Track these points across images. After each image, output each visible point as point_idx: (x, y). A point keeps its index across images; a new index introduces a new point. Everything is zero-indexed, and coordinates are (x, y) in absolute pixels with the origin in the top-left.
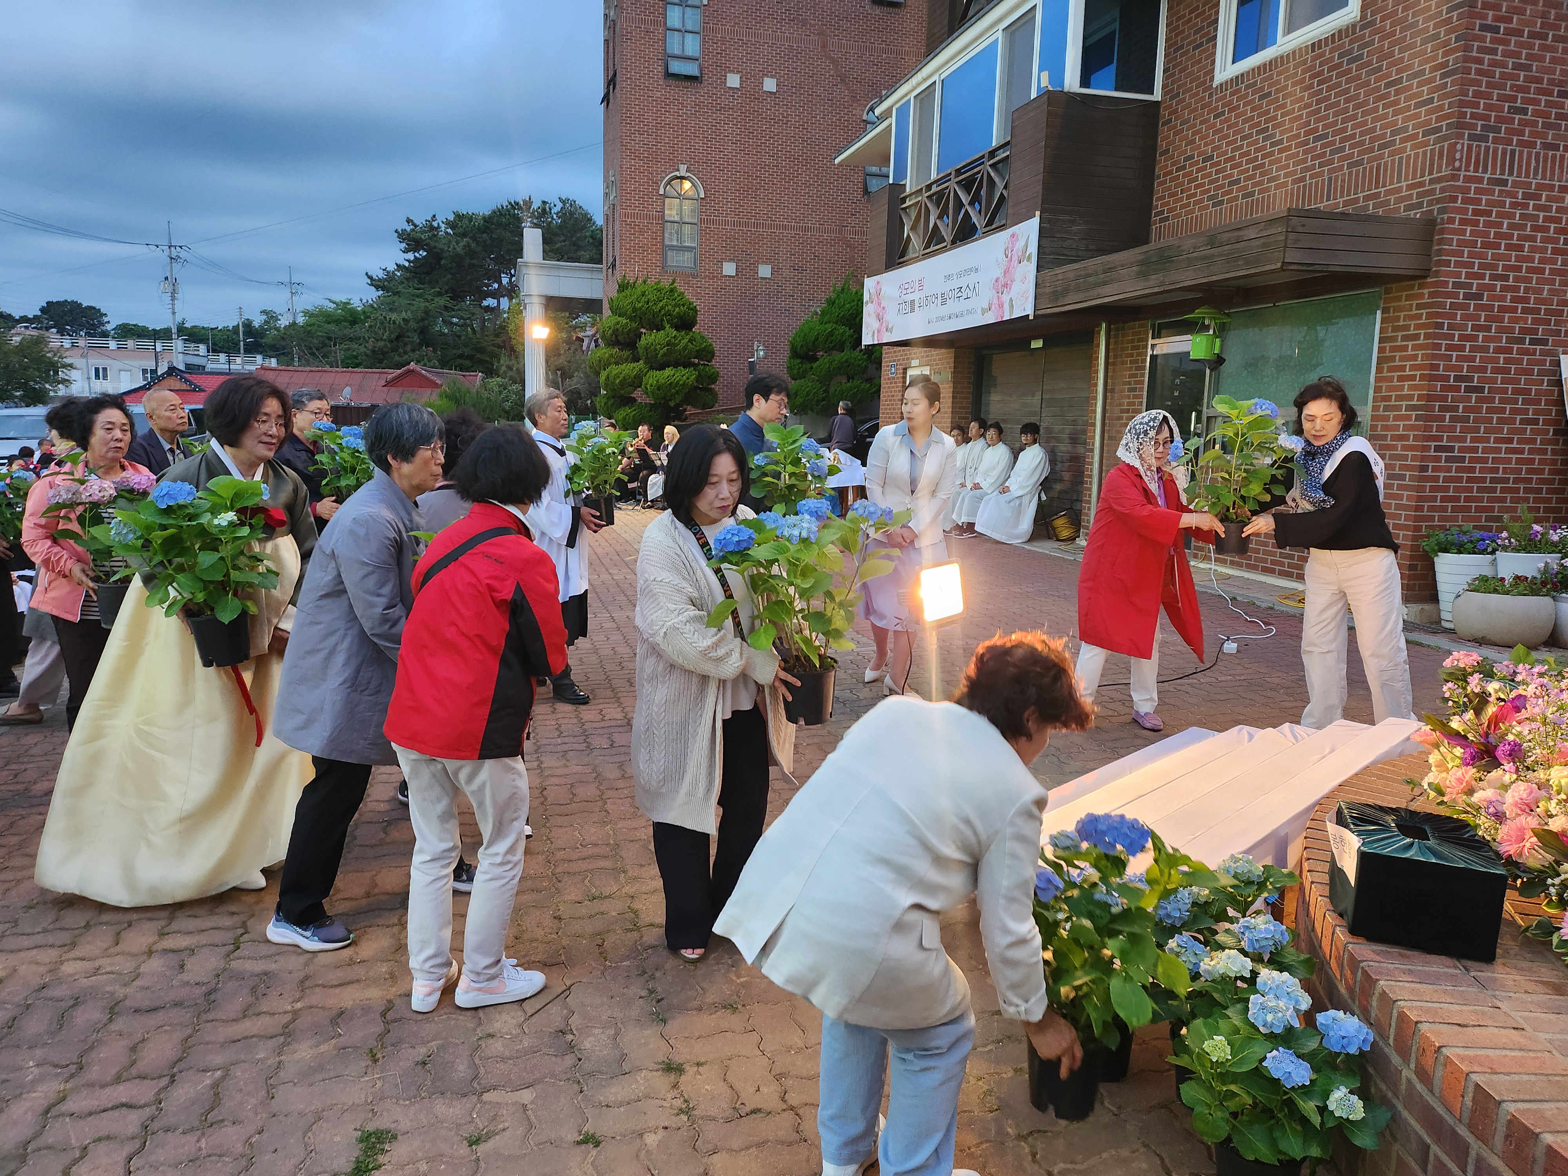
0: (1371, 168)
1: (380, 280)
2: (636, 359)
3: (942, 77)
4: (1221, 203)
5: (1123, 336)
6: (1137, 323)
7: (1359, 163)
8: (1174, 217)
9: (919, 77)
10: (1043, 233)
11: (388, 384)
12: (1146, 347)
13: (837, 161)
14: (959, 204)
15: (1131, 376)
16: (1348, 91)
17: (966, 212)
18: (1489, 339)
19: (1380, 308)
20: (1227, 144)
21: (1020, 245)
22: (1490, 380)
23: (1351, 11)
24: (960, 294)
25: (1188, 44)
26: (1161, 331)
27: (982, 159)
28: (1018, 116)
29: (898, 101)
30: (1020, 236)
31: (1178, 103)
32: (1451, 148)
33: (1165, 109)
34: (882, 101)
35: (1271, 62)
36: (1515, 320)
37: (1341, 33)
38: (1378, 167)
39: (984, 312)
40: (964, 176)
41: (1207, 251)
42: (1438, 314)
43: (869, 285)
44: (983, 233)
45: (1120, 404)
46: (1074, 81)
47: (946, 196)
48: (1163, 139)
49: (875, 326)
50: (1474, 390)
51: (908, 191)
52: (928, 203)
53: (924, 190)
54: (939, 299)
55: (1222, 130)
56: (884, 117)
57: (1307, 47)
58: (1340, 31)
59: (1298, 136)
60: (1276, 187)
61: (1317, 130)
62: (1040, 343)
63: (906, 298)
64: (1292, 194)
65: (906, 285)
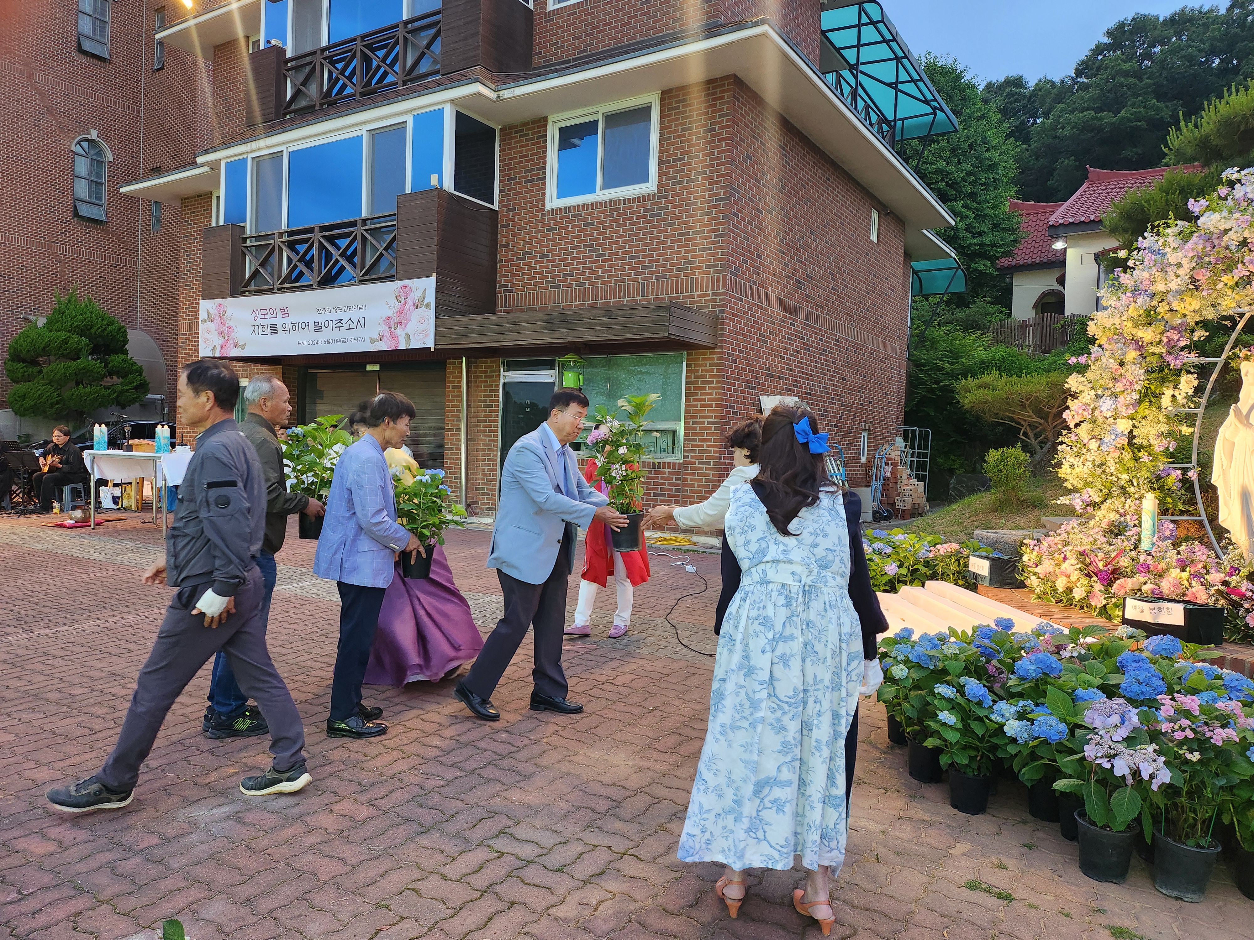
0: (672, 281)
3: (290, 150)
4: (559, 286)
5: (476, 367)
6: (489, 360)
8: (517, 291)
10: (439, 290)
12: (499, 376)
13: (122, 190)
16: (652, 233)
17: (337, 261)
18: (739, 385)
19: (684, 364)
20: (560, 249)
21: (416, 296)
22: (740, 408)
23: (651, 186)
24: (339, 325)
25: (520, 178)
26: (510, 367)
27: (354, 224)
28: (404, 200)
29: (229, 157)
30: (414, 289)
31: (514, 215)
32: (724, 278)
33: (503, 216)
34: (206, 152)
35: (592, 204)
36: (746, 376)
37: (644, 198)
38: (677, 281)
39: (372, 341)
40: (331, 233)
41: (606, 320)
42: (722, 370)
43: (206, 306)
44: (361, 281)
45: (477, 416)
46: (449, 184)
47: (307, 245)
48: (502, 237)
49: (218, 341)
50: (735, 413)
51: (248, 232)
52: (284, 248)
53: (276, 236)
54: (312, 327)
55: (555, 239)
56: (202, 165)
57: (620, 200)
58: (644, 196)
59: (617, 253)
60: (602, 283)
61: (631, 252)
62: (377, 368)
63: (263, 322)
64: (615, 289)
65: (264, 312)
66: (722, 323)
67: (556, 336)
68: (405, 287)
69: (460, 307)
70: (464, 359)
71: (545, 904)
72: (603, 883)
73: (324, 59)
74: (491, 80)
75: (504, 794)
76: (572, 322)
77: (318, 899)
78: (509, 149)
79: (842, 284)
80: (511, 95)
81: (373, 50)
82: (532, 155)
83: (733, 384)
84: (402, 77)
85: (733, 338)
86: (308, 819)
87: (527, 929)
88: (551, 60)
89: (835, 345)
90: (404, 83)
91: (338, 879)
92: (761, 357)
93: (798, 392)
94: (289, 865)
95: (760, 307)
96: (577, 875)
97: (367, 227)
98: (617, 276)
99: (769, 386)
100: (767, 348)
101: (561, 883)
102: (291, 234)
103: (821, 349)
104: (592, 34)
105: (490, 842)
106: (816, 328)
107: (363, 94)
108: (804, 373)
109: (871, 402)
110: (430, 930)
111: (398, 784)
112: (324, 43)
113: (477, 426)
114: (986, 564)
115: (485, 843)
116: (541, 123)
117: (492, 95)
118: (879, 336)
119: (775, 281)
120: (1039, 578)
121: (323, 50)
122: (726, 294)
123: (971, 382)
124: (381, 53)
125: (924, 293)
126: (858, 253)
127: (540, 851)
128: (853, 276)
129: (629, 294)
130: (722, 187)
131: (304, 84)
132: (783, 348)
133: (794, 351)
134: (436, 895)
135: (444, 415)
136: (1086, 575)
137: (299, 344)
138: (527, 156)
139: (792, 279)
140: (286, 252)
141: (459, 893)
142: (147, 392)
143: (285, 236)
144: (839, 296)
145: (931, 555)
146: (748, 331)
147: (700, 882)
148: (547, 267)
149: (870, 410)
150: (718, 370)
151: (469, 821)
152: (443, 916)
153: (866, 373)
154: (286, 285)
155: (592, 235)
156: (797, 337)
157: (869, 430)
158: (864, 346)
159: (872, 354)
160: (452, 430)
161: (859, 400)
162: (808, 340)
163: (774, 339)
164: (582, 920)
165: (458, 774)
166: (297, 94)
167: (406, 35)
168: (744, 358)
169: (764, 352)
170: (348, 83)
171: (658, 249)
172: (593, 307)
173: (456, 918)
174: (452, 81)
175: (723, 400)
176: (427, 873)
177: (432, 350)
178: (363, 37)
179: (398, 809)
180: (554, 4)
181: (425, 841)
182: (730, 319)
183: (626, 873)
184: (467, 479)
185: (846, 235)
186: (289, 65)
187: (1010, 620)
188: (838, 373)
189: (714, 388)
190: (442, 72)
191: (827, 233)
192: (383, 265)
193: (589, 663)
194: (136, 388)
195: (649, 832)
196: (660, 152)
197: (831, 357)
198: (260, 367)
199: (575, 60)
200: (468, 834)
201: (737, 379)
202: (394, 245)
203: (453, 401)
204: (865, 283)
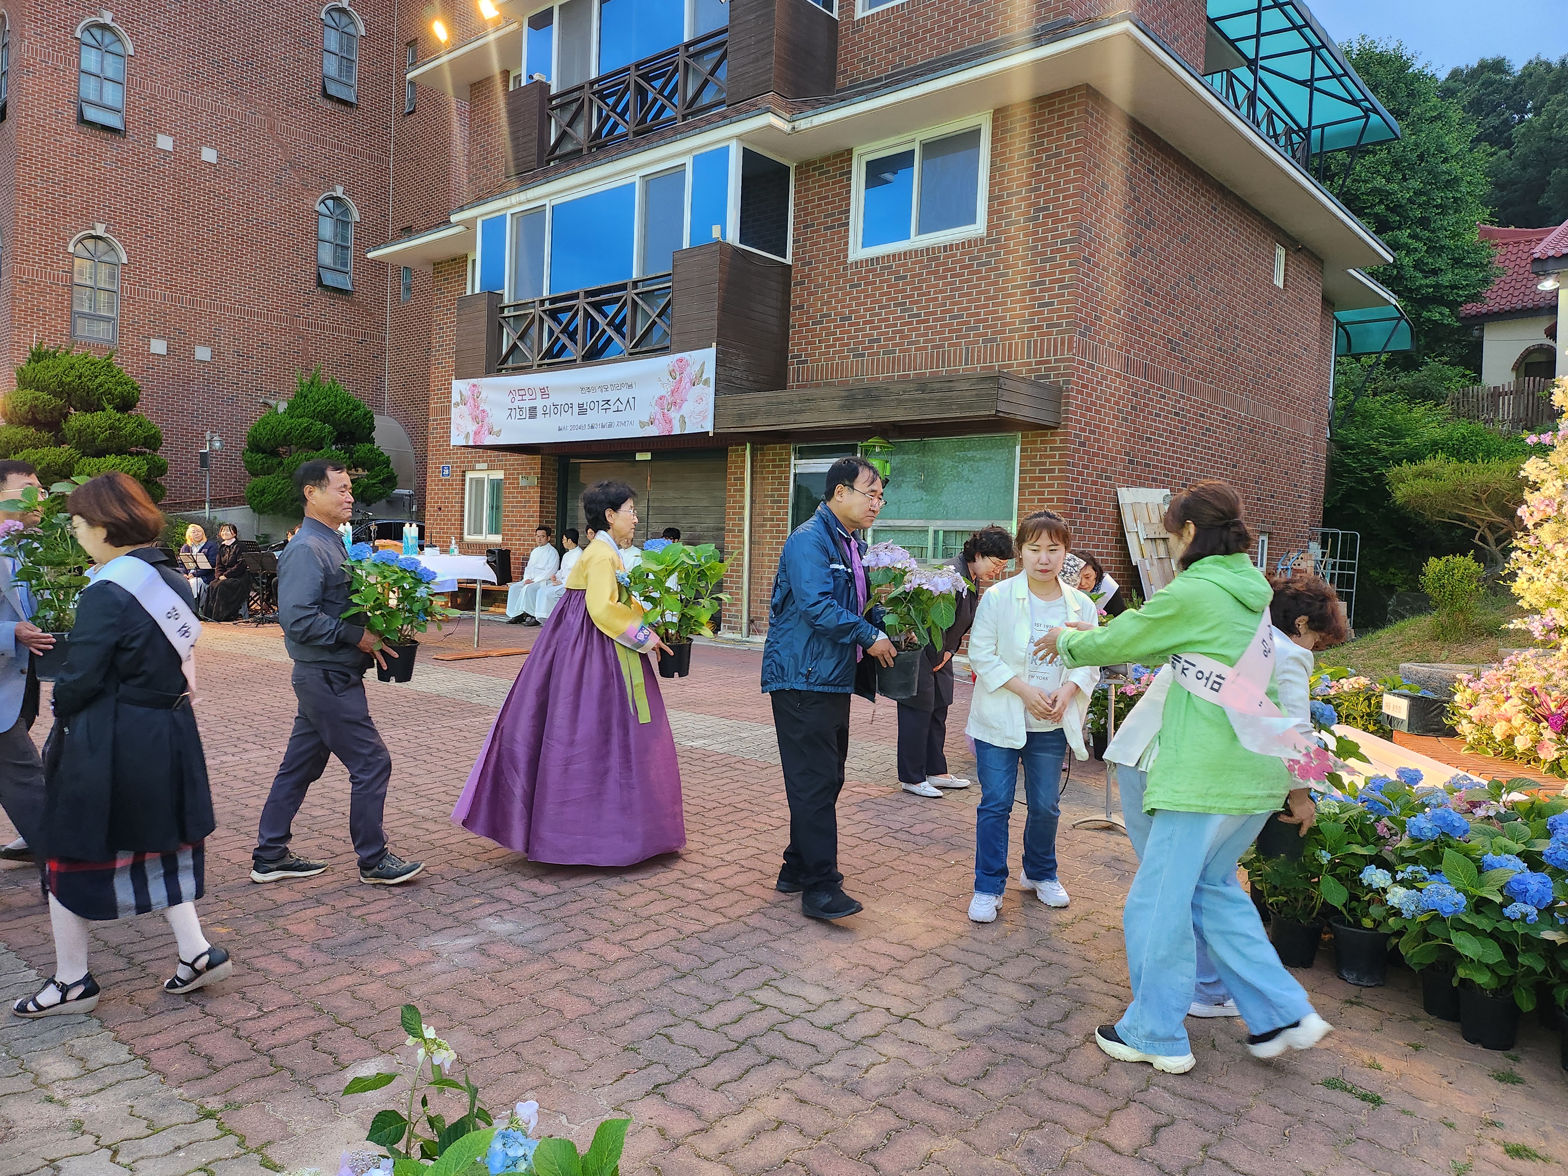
0: (1004, 346)
2: (59, 443)
3: (553, 203)
4: (863, 355)
5: (763, 455)
6: (778, 446)
7: (994, 340)
8: (812, 362)
9: (522, 196)
10: (720, 362)
12: (789, 466)
13: (369, 255)
16: (980, 286)
17: (604, 331)
18: (1089, 475)
19: (1018, 448)
20: (865, 310)
21: (692, 370)
22: (1090, 504)
23: (978, 228)
24: (606, 406)
25: (819, 224)
26: (803, 454)
27: (623, 287)
28: (680, 257)
29: (487, 214)
30: (691, 363)
31: (810, 270)
32: (1071, 339)
33: (796, 272)
34: (461, 209)
35: (905, 253)
36: (1099, 462)
37: (970, 243)
38: (1010, 345)
39: (642, 425)
40: (597, 298)
41: (918, 395)
42: (1067, 456)
43: (459, 387)
44: (631, 354)
45: (763, 514)
46: (733, 236)
47: (571, 313)
48: (796, 297)
49: (472, 427)
50: (1083, 510)
51: (506, 301)
52: (545, 317)
53: (537, 304)
54: (576, 409)
55: (859, 298)
56: (457, 224)
57: (939, 248)
58: (969, 241)
59: (935, 313)
60: (917, 349)
61: (952, 311)
62: (648, 456)
63: (522, 404)
64: (932, 356)
65: (521, 392)
66: (1068, 397)
67: (858, 415)
68: (681, 360)
69: (744, 383)
70: (748, 445)
71: (809, 1061)
72: (876, 1046)
73: (593, 93)
74: (784, 108)
75: (772, 944)
76: (877, 398)
77: (562, 1036)
78: (806, 190)
79: (1232, 343)
80: (809, 126)
81: (649, 80)
82: (833, 196)
83: (1080, 473)
84: (681, 110)
85: (1082, 415)
86: (555, 955)
87: (786, 1085)
88: (858, 79)
89: (1221, 422)
90: (684, 118)
91: (585, 1018)
92: (1119, 439)
93: (1170, 483)
94: (534, 1001)
95: (1118, 375)
96: (848, 1034)
97: (638, 291)
98: (933, 340)
99: (1130, 476)
100: (1127, 427)
101: (829, 1042)
102: (553, 301)
103: (1201, 428)
104: (909, 44)
105: (752, 994)
106: (1195, 401)
107: (636, 134)
108: (1178, 459)
109: (1272, 496)
110: (680, 1077)
111: (654, 926)
112: (594, 75)
113: (763, 526)
114: (1404, 703)
115: (746, 993)
116: (846, 156)
117: (786, 127)
118: (1285, 410)
119: (1138, 342)
120: (1471, 722)
121: (592, 83)
122: (1073, 360)
123: (1407, 469)
124: (658, 84)
125: (1353, 352)
126: (1255, 302)
127: (808, 1007)
128: (1248, 332)
129: (949, 363)
130: (1069, 226)
131: (570, 125)
132: (1150, 426)
133: (1165, 430)
134: (690, 1043)
135: (724, 513)
136: (1534, 719)
137: (560, 430)
138: (827, 197)
139: (1163, 338)
140: (548, 323)
141: (716, 1043)
142: (394, 486)
143: (547, 303)
144: (1228, 359)
145: (1332, 692)
146: (1102, 406)
147: (990, 1054)
148: (849, 331)
149: (1272, 507)
150: (1061, 456)
151: (730, 969)
152: (695, 1064)
153: (1267, 458)
154: (546, 361)
155: (905, 290)
156: (1169, 412)
157: (1270, 533)
158: (1263, 423)
159: (1276, 433)
160: (733, 531)
161: (1256, 493)
162: (1184, 416)
163: (1138, 416)
164: (849, 1081)
165: (721, 920)
166: (563, 136)
167: (687, 60)
168: (1096, 440)
169: (1125, 433)
170: (620, 121)
171: (987, 306)
172: (904, 379)
173: (709, 1067)
174: (739, 112)
175: (1067, 493)
176: (679, 1020)
177: (711, 434)
178: (638, 66)
179: (651, 952)
180: (863, 11)
181: (680, 987)
182: (1078, 392)
183: (905, 1037)
184: (749, 589)
185: (1239, 280)
186: (554, 103)
187: (1417, 771)
188: (1226, 459)
189: (1055, 478)
190: (728, 102)
191: (1213, 278)
192: (656, 334)
193: (883, 807)
194: (382, 482)
195: (936, 997)
196: (991, 185)
197: (1217, 438)
198: (516, 456)
199: (887, 77)
200: (728, 984)
201: (1086, 467)
202: (669, 310)
203: (735, 496)
204: (1265, 341)
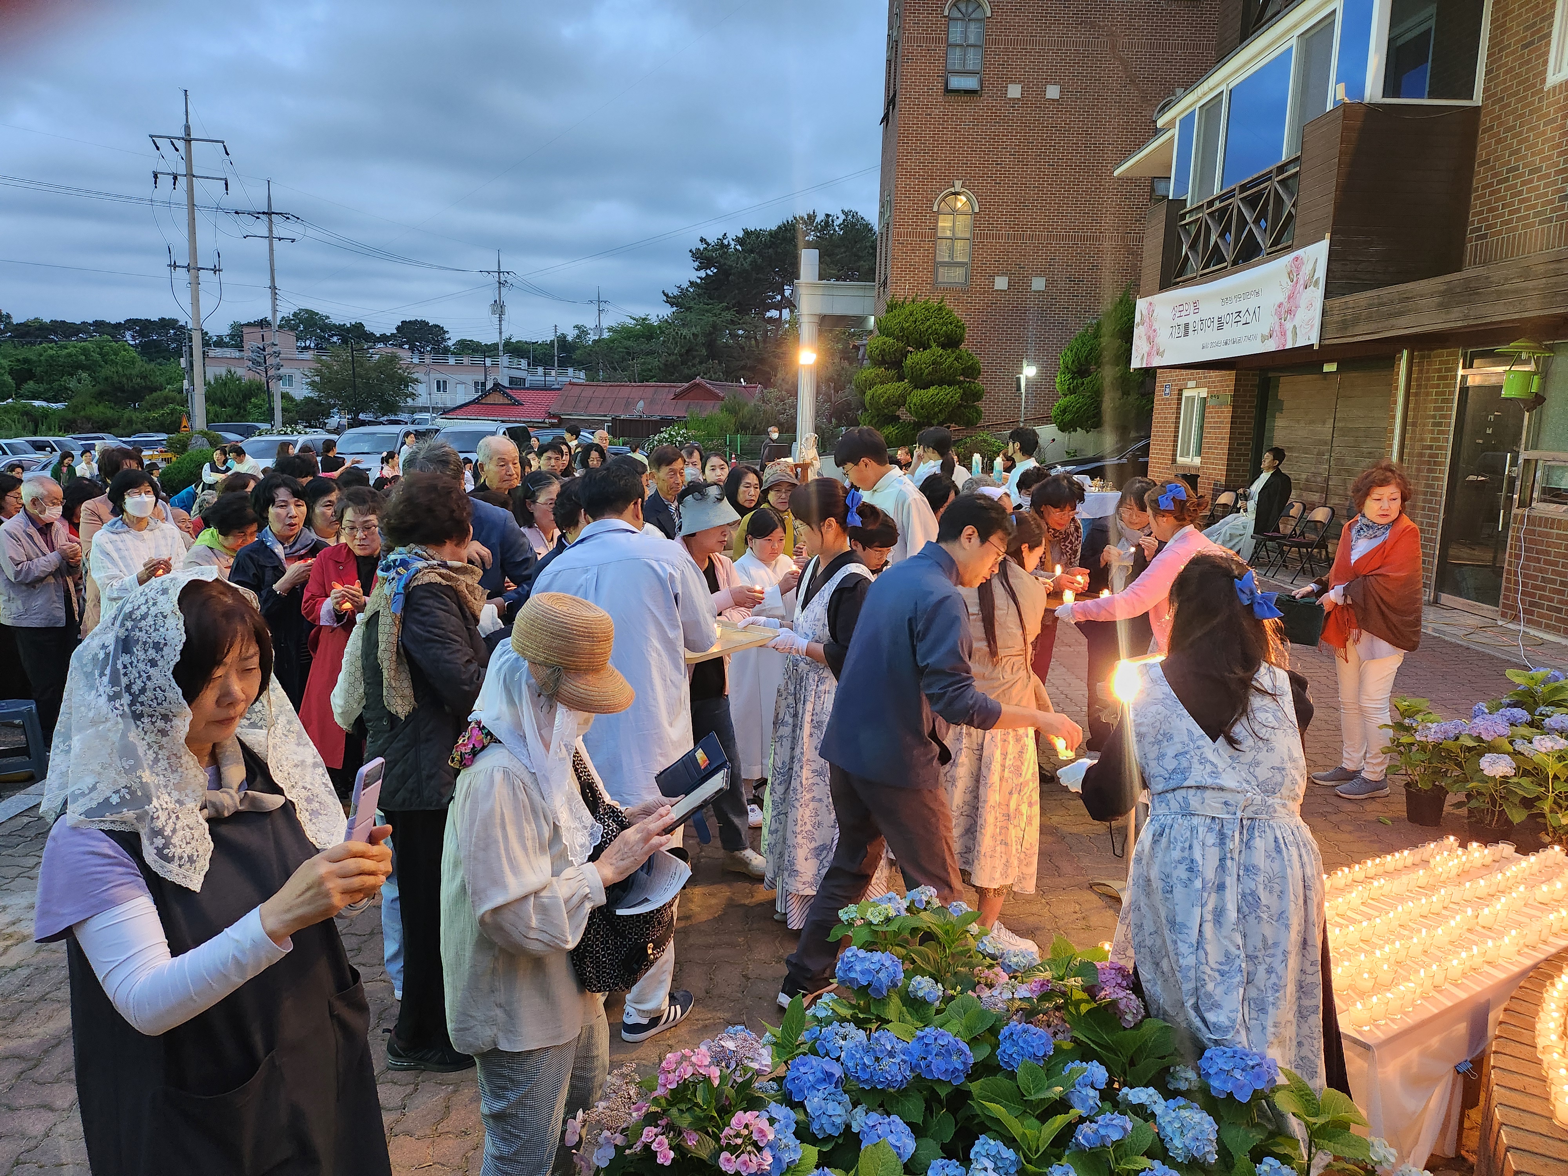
1: (675, 297)
2: (901, 379)
3: (1229, 87)
5: (1429, 363)
6: (1443, 351)
8: (1493, 234)
9: (1205, 86)
10: (1333, 256)
11: (677, 397)
12: (1455, 377)
13: (1117, 173)
14: (1242, 222)
15: (1436, 409)
17: (1250, 230)
21: (1307, 270)
24: (1238, 319)
25: (1516, 42)
26: (1473, 361)
27: (1267, 177)
28: (1309, 130)
29: (1183, 112)
30: (1305, 261)
33: (1486, 115)
39: (1264, 339)
40: (1250, 192)
43: (1141, 306)
44: (1265, 256)
45: (1422, 440)
46: (1376, 92)
47: (1228, 213)
48: (1482, 149)
49: (1144, 350)
51: (1188, 206)
52: (1210, 220)
53: (1206, 207)
54: (1216, 324)
55: (1553, 138)
56: (1166, 128)
62: (1334, 367)
63: (1179, 321)
65: (1181, 308)
68: (1298, 259)
70: (1405, 352)
97: (1282, 177)
102: (1222, 198)
113: (1421, 455)
137: (1204, 347)
140: (1211, 226)
143: (1216, 203)
148: (1538, 188)
154: (1206, 271)
177: (1316, 347)
198: (1218, 372)
202: (1299, 197)
